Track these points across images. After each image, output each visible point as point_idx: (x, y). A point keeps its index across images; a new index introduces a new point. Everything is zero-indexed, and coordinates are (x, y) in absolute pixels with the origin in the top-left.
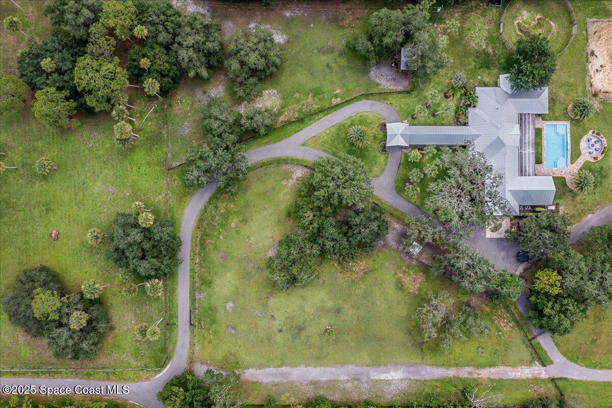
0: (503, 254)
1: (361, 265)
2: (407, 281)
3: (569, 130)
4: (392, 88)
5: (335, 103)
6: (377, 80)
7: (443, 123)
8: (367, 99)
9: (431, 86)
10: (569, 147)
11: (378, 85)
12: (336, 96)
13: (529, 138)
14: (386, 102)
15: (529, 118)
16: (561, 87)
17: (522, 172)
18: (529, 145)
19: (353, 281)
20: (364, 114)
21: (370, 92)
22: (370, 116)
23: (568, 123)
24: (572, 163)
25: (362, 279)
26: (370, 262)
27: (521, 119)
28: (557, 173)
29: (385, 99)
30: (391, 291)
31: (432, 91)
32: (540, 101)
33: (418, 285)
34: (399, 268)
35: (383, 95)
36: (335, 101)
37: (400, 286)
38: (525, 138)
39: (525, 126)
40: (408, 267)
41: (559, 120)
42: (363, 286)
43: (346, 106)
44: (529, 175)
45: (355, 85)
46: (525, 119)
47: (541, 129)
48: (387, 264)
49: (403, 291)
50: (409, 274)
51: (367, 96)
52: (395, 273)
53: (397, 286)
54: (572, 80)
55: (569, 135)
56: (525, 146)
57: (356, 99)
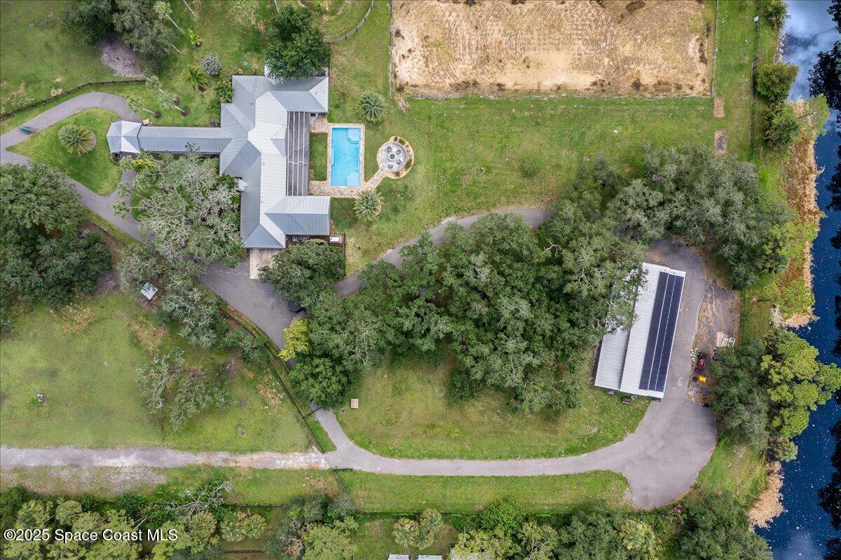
0: (272, 300)
1: (83, 313)
2: (144, 335)
3: (363, 136)
4: (130, 76)
5: (55, 95)
6: (111, 65)
7: (196, 123)
8: (97, 90)
9: (182, 74)
10: (362, 159)
11: (112, 71)
12: (57, 86)
13: (301, 145)
14: (122, 95)
15: (302, 118)
16: (355, 78)
17: (291, 190)
18: (301, 154)
19: (74, 334)
20: (93, 110)
21: (102, 81)
22: (100, 113)
23: (362, 127)
24: (366, 181)
25: (85, 331)
26: (98, 308)
27: (292, 119)
28: (346, 193)
29: (121, 91)
30: (124, 349)
31: (180, 81)
32: (320, 94)
33: (159, 341)
34: (135, 317)
35: (120, 85)
36: (54, 93)
37: (135, 342)
38: (296, 144)
39: (297, 129)
40: (146, 316)
41: (351, 122)
42: (86, 341)
43: (69, 99)
44: (300, 194)
45: (82, 73)
46: (297, 119)
47: (327, 134)
48: (119, 312)
49: (140, 349)
50: (147, 326)
51: (99, 86)
52: (130, 325)
53: (132, 341)
54: (370, 69)
55: (362, 143)
56: (296, 155)
57: (79, 90)
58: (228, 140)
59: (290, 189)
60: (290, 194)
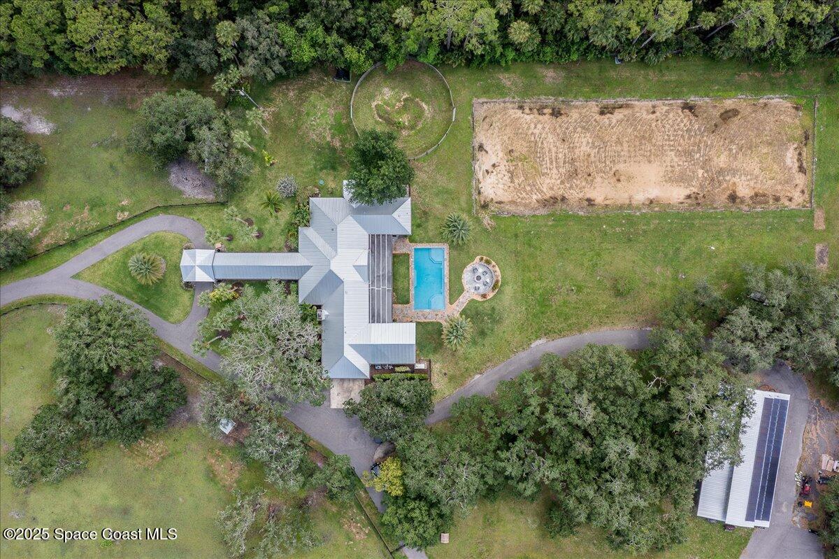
0: (355, 431)
1: (154, 447)
2: (220, 469)
3: (446, 256)
4: (200, 197)
5: (121, 219)
6: (180, 187)
7: (271, 246)
8: (165, 213)
9: (254, 194)
10: (446, 280)
11: (181, 193)
12: (123, 210)
13: (384, 268)
14: (192, 217)
15: (384, 242)
16: (437, 195)
17: (375, 317)
18: (384, 280)
19: (146, 470)
20: (161, 234)
21: (170, 203)
22: (170, 236)
23: (446, 247)
24: (451, 303)
25: (159, 466)
26: (170, 442)
27: (373, 243)
28: (430, 317)
29: (191, 213)
30: (200, 483)
31: (253, 202)
32: (402, 216)
33: (236, 475)
34: (211, 450)
35: (188, 207)
36: (121, 216)
37: (211, 476)
38: (378, 268)
39: (379, 253)
40: (222, 449)
41: (434, 242)
42: (160, 477)
43: (136, 222)
44: (384, 322)
45: (149, 196)
46: (379, 242)
47: (408, 255)
48: (194, 446)
49: (216, 484)
50: (224, 460)
51: (166, 209)
52: (205, 458)
53: (208, 476)
54: (452, 186)
55: (446, 264)
56: (379, 280)
57: (146, 214)
58: (308, 268)
59: (373, 316)
60: (374, 322)
